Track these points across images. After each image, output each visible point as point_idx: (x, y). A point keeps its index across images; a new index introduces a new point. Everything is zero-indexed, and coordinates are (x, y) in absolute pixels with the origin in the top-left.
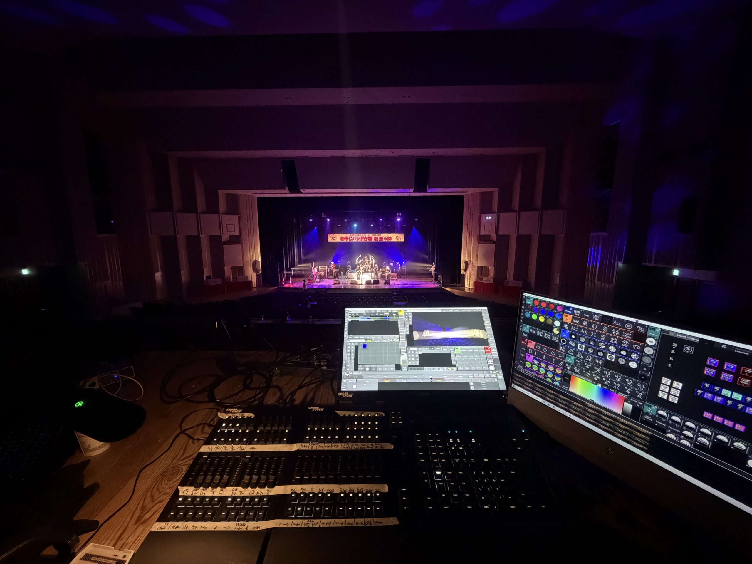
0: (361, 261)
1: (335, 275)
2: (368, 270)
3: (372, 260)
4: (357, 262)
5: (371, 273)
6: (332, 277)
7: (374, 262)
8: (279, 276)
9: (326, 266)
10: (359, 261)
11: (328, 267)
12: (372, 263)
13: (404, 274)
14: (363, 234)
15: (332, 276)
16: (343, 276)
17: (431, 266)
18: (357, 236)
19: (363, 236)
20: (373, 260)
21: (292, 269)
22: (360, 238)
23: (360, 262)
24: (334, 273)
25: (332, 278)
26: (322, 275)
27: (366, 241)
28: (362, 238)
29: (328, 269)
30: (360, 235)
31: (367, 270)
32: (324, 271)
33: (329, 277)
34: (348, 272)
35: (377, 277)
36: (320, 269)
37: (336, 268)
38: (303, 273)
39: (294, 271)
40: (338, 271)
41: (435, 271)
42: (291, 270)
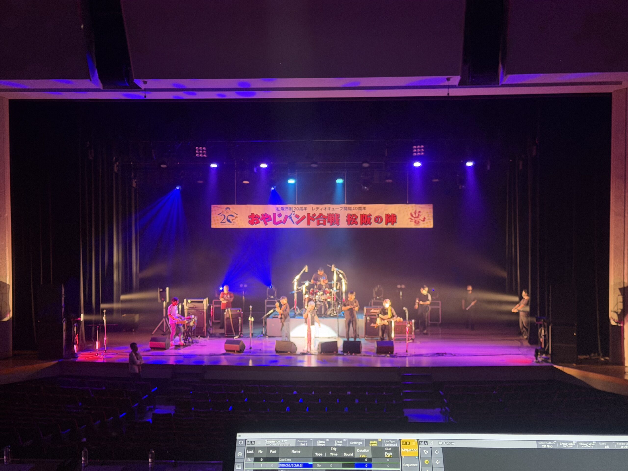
0: (307, 284)
1: (229, 326)
2: (329, 312)
3: (339, 280)
4: (295, 287)
5: (335, 319)
6: (223, 331)
7: (344, 288)
8: (64, 327)
9: (204, 298)
10: (300, 284)
11: (210, 302)
12: (340, 289)
13: (435, 325)
14: (315, 206)
15: (222, 327)
16: (254, 328)
17: (516, 299)
18: (297, 213)
19: (315, 212)
20: (344, 281)
21: (102, 306)
22: (304, 217)
23: (304, 288)
24: (228, 319)
25: (222, 335)
26: (191, 324)
27: (321, 226)
28: (310, 218)
29: (209, 308)
30: (305, 208)
31: (326, 310)
32: (199, 312)
33: (211, 332)
34: (268, 316)
35: (355, 331)
36: (186, 307)
37: (233, 305)
38: (137, 318)
39: (110, 312)
40: (240, 315)
41: (531, 314)
42: (99, 311)
